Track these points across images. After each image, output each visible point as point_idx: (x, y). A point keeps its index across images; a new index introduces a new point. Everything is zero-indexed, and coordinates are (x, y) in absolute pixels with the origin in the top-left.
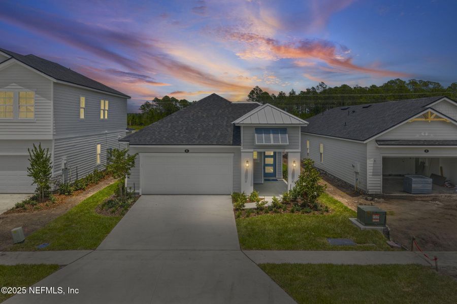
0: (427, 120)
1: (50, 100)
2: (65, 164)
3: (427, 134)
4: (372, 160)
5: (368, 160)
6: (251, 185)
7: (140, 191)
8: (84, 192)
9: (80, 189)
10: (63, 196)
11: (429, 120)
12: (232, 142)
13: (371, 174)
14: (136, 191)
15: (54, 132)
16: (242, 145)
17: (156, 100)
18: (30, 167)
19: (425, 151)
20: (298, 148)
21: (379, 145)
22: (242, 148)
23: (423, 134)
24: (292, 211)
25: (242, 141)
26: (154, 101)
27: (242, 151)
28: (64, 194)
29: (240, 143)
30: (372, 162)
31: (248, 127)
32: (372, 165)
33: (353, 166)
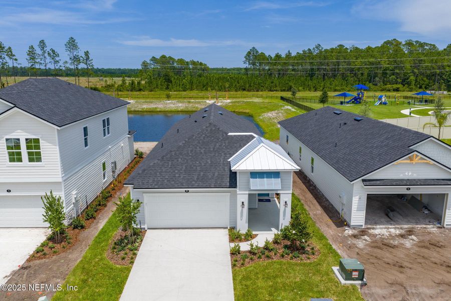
0: (412, 162)
1: (56, 146)
2: (75, 198)
3: (410, 174)
4: (357, 197)
5: (353, 198)
6: (246, 223)
7: (146, 227)
8: (95, 221)
9: (91, 218)
10: (77, 231)
11: (414, 162)
12: (228, 184)
13: (356, 209)
14: (142, 227)
15: (62, 174)
16: (238, 187)
17: (154, 59)
18: (45, 214)
19: (407, 189)
20: (289, 190)
21: (365, 186)
22: (238, 191)
23: (407, 174)
24: (283, 256)
25: (238, 184)
26: (152, 60)
27: (238, 193)
28: (77, 228)
29: (236, 186)
30: (358, 199)
31: (244, 172)
32: (357, 202)
33: (340, 197)
